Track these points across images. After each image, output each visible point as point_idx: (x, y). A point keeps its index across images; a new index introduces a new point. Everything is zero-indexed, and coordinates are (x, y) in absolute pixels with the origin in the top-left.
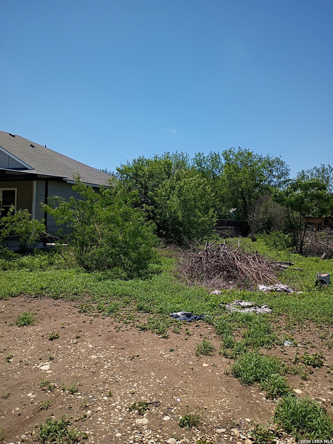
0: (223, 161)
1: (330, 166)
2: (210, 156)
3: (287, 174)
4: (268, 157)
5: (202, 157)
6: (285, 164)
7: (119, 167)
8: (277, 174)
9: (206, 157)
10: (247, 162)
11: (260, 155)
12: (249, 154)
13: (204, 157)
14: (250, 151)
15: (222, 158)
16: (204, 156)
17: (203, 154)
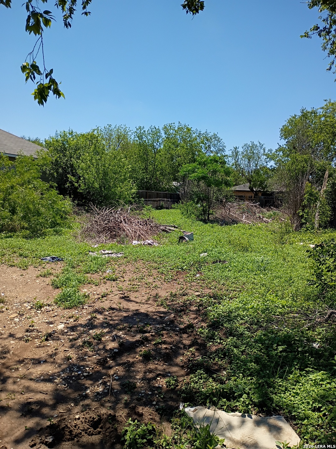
0: (164, 135)
1: (260, 143)
2: (150, 130)
3: (223, 150)
4: (206, 132)
5: (142, 131)
6: (222, 141)
7: (47, 138)
8: (214, 150)
9: (146, 131)
10: (186, 137)
11: (199, 130)
12: (189, 130)
13: (144, 131)
14: (190, 127)
15: (163, 132)
16: (144, 129)
17: (143, 128)
